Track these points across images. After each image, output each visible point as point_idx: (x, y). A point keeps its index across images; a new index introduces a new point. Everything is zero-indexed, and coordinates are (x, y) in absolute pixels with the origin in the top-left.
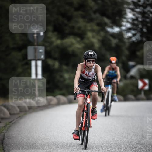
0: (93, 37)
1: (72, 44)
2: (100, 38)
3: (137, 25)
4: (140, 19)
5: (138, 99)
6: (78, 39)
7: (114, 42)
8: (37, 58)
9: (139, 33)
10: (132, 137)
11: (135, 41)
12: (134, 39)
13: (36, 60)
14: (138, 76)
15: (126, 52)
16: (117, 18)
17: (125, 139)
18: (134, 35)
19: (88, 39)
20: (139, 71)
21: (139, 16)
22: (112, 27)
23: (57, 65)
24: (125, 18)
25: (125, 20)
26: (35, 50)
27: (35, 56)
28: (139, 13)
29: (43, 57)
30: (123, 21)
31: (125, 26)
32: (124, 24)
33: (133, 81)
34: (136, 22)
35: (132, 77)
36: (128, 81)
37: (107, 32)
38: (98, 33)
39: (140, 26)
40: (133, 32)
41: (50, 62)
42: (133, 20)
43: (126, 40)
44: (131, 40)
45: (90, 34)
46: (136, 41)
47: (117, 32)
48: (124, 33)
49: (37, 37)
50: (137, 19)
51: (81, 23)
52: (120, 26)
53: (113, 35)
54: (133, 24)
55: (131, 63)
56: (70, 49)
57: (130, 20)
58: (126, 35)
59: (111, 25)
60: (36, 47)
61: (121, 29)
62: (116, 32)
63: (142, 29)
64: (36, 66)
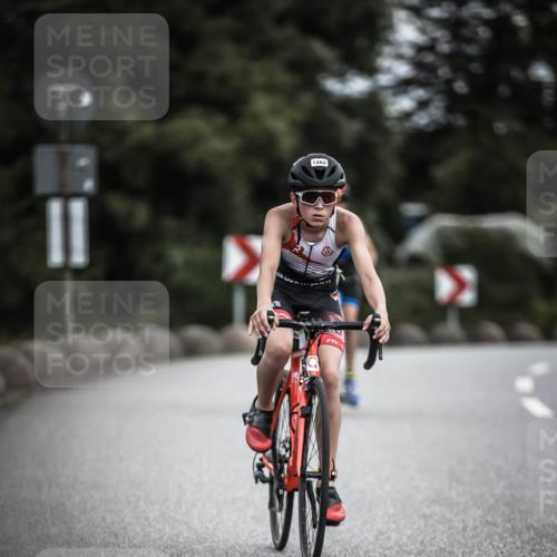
0: (274, 112)
1: (197, 139)
2: (299, 116)
4: (445, 47)
5: (435, 341)
6: (220, 120)
7: (351, 129)
8: (70, 189)
9: (438, 97)
11: (427, 125)
12: (422, 120)
13: (66, 197)
14: (434, 256)
15: (394, 168)
16: (361, 42)
17: (388, 487)
18: (423, 105)
19: (256, 118)
20: (442, 237)
21: (440, 34)
22: (341, 76)
23: (141, 214)
24: (389, 43)
25: (387, 49)
26: (63, 161)
29: (89, 185)
30: (379, 54)
31: (389, 71)
32: (385, 63)
33: (418, 274)
34: (429, 58)
35: (416, 261)
36: (401, 275)
37: (325, 95)
38: (291, 96)
39: (444, 72)
40: (420, 93)
41: (118, 204)
42: (420, 49)
43: (389, 124)
44: (407, 125)
45: (261, 103)
46: (431, 129)
47: (362, 93)
48: (387, 97)
50: (430, 47)
51: (230, 61)
52: (369, 70)
53: (348, 106)
54: (418, 64)
55: (412, 209)
56: (191, 158)
57: (408, 51)
58: (393, 104)
59: (336, 67)
60: (67, 148)
61: (375, 82)
62: (357, 95)
63: (449, 82)
64: (66, 218)
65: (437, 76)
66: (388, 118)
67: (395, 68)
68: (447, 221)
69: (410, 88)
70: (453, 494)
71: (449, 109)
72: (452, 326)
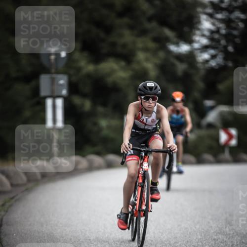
0: (147, 60)
1: (113, 71)
2: (158, 62)
3: (218, 41)
4: (223, 32)
5: (219, 161)
6: (123, 63)
7: (181, 68)
8: (56, 94)
9: (221, 53)
10: (209, 223)
11: (215, 66)
12: (213, 63)
13: (54, 97)
14: (219, 124)
15: (201, 85)
16: (186, 29)
17: (198, 227)
18: (213, 57)
19: (139, 62)
20: (222, 116)
21: (221, 25)
22: (177, 44)
23: (87, 105)
24: (199, 29)
25: (198, 32)
26: (53, 81)
27: (52, 91)
28: (222, 21)
29: (64, 92)
30: (194, 34)
31: (198, 42)
32: (197, 38)
33: (212, 132)
34: (216, 36)
35: (210, 126)
36: (203, 132)
37: (169, 52)
38: (155, 52)
39: (223, 42)
40: (212, 52)
41: (77, 100)
42: (212, 32)
43: (199, 65)
44: (207, 66)
45: (141, 56)
46: (217, 68)
47: (186, 51)
48: (198, 53)
49: (56, 59)
50: (218, 31)
51: (127, 37)
52: (190, 41)
53: (180, 57)
54: (211, 39)
55: (209, 103)
56: (110, 80)
57: (207, 33)
58: (200, 56)
59: (175, 40)
60: (54, 76)
61: (192, 46)
62: (184, 53)
63: (225, 47)
64: (54, 107)
65: (220, 44)
66: (198, 63)
67: (201, 41)
68: (224, 108)
69: (208, 49)
70: (227, 229)
71: (225, 59)
72: (227, 155)
